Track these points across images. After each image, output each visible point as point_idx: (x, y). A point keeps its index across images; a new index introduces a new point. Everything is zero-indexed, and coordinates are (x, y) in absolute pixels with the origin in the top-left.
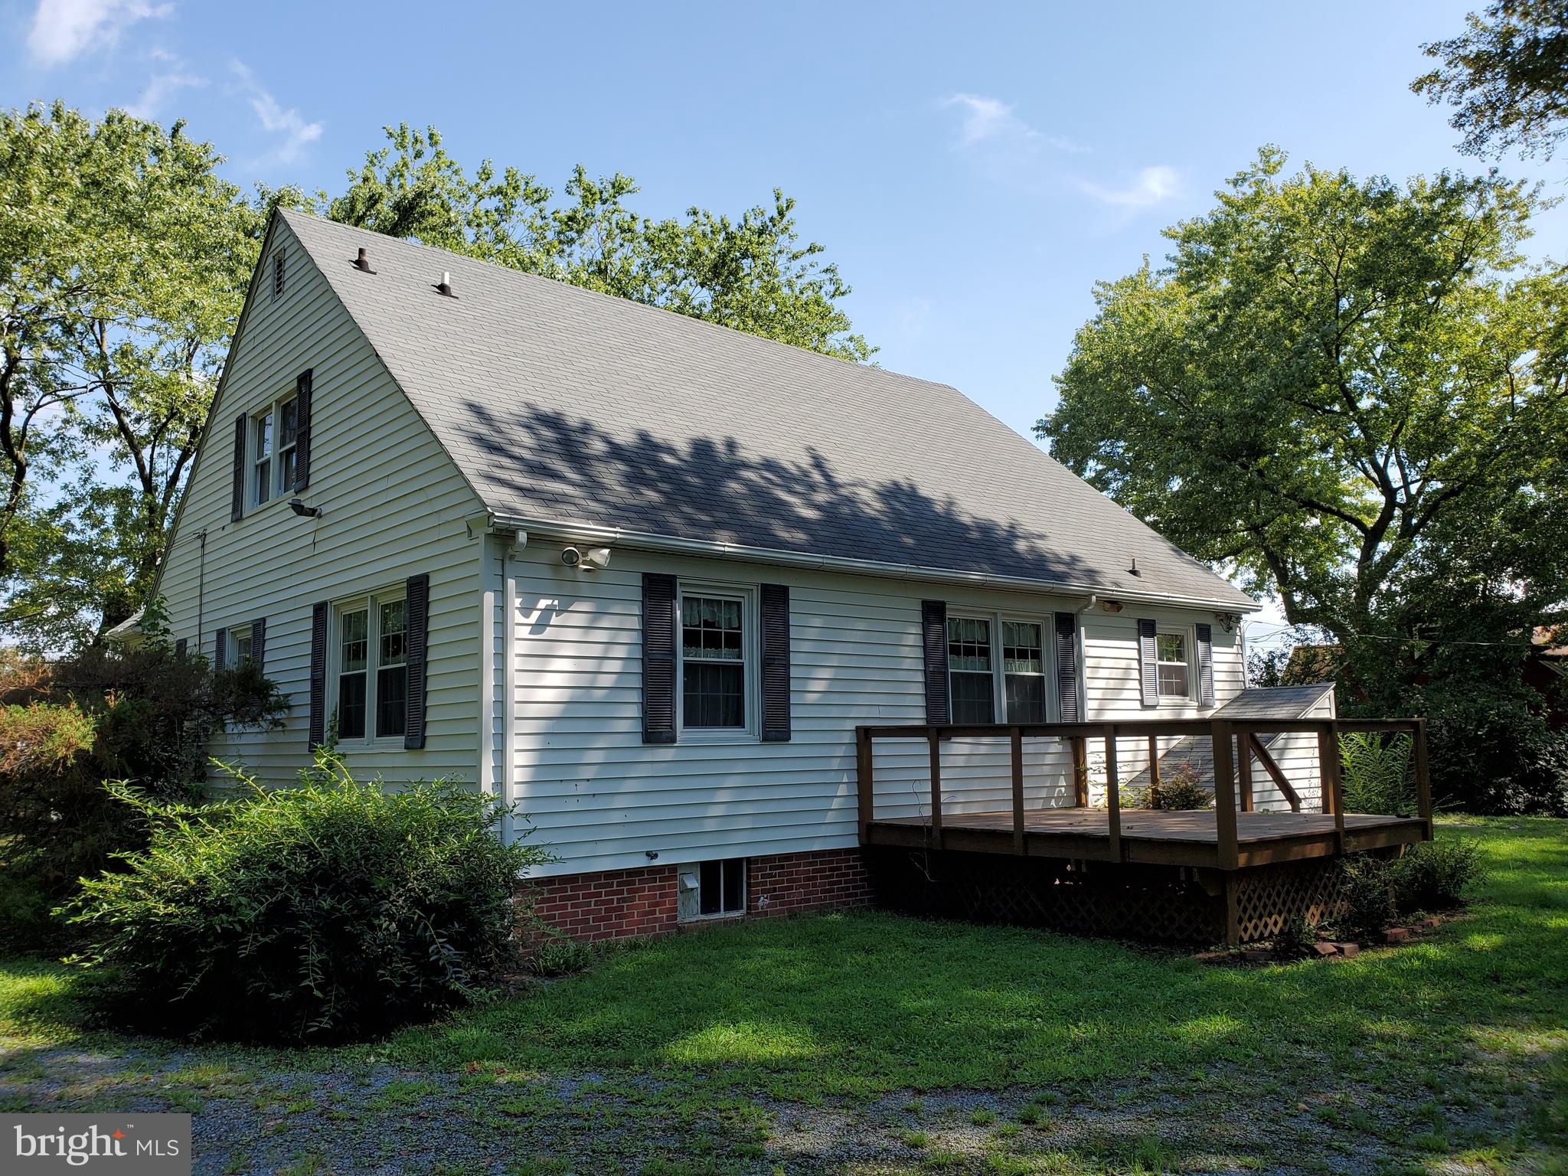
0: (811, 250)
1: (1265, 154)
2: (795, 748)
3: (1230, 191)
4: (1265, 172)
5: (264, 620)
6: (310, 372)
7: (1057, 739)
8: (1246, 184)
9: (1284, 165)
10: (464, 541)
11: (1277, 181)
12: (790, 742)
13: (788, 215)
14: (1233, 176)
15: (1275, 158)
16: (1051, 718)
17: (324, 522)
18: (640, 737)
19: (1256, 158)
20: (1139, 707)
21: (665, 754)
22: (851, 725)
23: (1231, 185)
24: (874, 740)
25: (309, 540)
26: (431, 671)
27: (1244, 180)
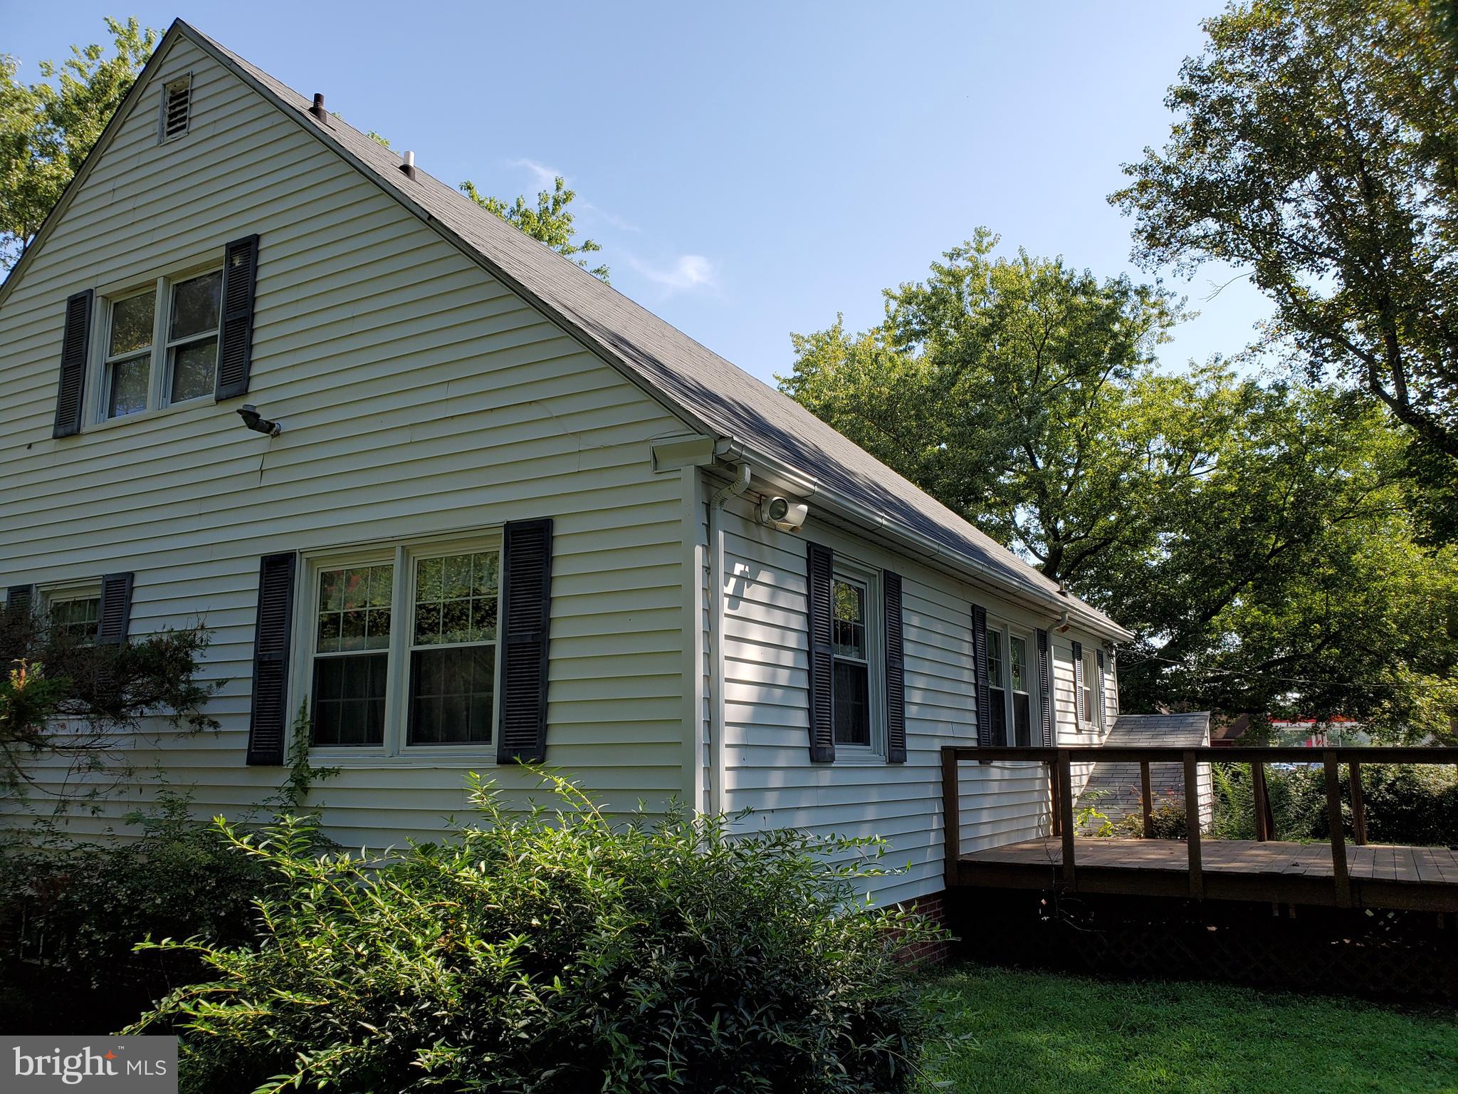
0: (586, 246)
1: (980, 234)
2: (907, 772)
3: (946, 264)
4: (978, 250)
5: (131, 575)
6: (256, 238)
7: (1040, 763)
8: (961, 259)
9: (996, 246)
10: (647, 474)
11: (990, 258)
12: (905, 764)
13: (563, 209)
14: (949, 251)
15: (986, 241)
16: (1035, 743)
17: (282, 443)
18: (806, 754)
19: (970, 237)
20: (1075, 731)
21: (825, 777)
22: (937, 745)
23: (948, 258)
24: (960, 763)
25: (254, 465)
26: (556, 653)
27: (959, 255)
